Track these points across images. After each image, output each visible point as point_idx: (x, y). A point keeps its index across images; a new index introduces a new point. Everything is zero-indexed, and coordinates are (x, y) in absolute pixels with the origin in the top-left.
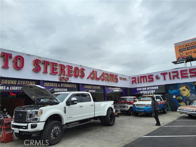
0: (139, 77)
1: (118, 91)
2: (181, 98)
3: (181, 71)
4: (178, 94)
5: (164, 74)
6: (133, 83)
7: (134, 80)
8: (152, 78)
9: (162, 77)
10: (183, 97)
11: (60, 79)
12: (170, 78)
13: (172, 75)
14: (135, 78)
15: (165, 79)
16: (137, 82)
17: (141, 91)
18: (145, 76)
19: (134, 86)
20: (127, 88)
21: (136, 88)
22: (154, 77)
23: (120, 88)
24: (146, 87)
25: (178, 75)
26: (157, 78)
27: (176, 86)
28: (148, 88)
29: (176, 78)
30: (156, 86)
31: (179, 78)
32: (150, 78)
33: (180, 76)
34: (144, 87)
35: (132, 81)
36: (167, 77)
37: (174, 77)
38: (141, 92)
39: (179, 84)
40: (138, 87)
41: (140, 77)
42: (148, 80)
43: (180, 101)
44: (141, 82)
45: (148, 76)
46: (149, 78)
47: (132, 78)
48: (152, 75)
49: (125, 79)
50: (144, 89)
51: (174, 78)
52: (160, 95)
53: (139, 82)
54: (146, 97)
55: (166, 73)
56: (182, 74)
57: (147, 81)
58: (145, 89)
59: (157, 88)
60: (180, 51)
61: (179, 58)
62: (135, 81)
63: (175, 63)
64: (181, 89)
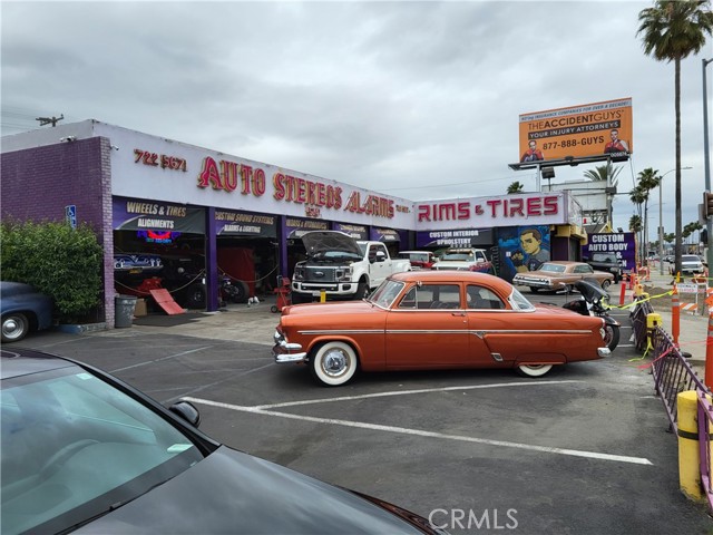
0: (438, 207)
1: (392, 238)
2: (521, 257)
3: (529, 200)
4: (517, 249)
5: (494, 204)
6: (420, 220)
7: (425, 212)
8: (468, 211)
9: (488, 210)
10: (526, 256)
11: (308, 213)
12: (505, 214)
13: (510, 206)
14: (427, 207)
15: (494, 215)
16: (431, 217)
17: (440, 238)
18: (453, 206)
19: (424, 226)
20: (408, 231)
21: (428, 232)
22: (472, 209)
23: (395, 230)
24: (452, 231)
25: (521, 207)
26: (479, 211)
27: (515, 231)
28: (456, 234)
29: (516, 214)
30: (474, 229)
31: (523, 215)
32: (463, 210)
33: (525, 211)
34: (447, 231)
35: (421, 215)
36: (500, 209)
37: (513, 210)
38: (439, 242)
39: (522, 227)
40: (433, 229)
41: (441, 206)
42: (457, 214)
43: (518, 263)
44: (441, 219)
45: (460, 205)
46: (460, 210)
47: (421, 207)
48: (468, 204)
49: (405, 210)
50: (446, 234)
51: (512, 215)
52: (482, 250)
53: (435, 218)
54: (455, 253)
55: (499, 202)
56: (529, 206)
57: (454, 218)
58: (450, 234)
59: (476, 233)
60: (531, 136)
61: (526, 155)
62: (427, 215)
63: (516, 167)
64: (524, 238)
